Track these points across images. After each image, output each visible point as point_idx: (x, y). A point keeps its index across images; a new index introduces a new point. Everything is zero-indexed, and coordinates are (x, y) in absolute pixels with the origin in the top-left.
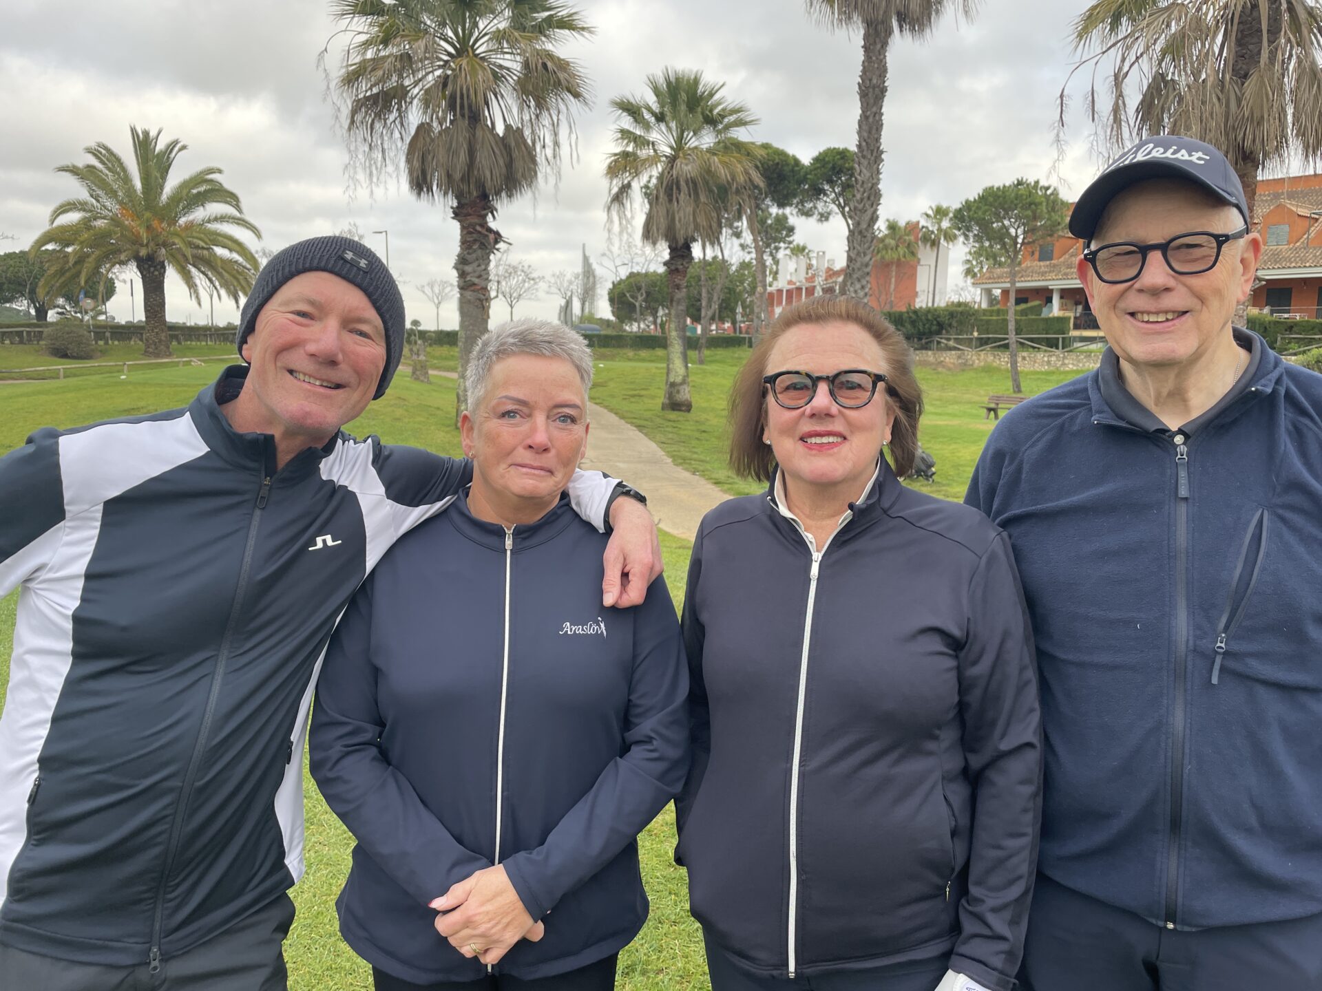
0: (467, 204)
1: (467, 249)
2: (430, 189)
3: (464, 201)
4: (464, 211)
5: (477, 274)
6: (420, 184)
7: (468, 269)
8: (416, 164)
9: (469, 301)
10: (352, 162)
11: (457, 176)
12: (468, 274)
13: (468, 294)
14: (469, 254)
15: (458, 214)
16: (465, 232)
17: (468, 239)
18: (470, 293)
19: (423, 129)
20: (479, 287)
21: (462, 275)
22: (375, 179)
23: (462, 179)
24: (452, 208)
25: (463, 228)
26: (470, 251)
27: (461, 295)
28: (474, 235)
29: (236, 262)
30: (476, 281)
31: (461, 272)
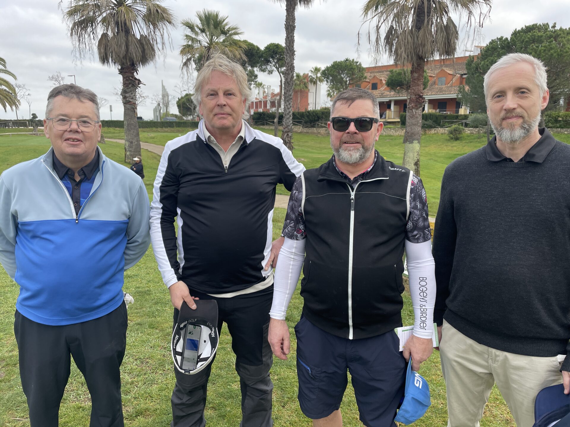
0: (125, 68)
1: (126, 87)
2: (108, 62)
3: (124, 66)
4: (124, 71)
5: (131, 98)
6: (104, 59)
7: (127, 95)
8: (102, 50)
9: (128, 109)
10: (74, 49)
11: (121, 56)
12: (127, 97)
13: (128, 106)
14: (127, 89)
15: (121, 72)
16: (125, 80)
17: (127, 83)
18: (129, 105)
19: (104, 35)
20: (132, 103)
21: (124, 98)
22: (82, 56)
23: (123, 58)
24: (118, 69)
25: (124, 78)
26: (128, 88)
27: (125, 106)
28: (129, 81)
29: (5, 90)
30: (131, 100)
31: (124, 97)
